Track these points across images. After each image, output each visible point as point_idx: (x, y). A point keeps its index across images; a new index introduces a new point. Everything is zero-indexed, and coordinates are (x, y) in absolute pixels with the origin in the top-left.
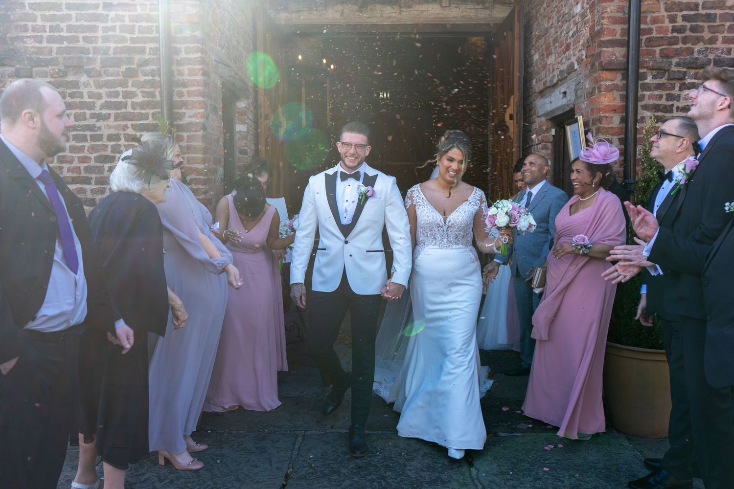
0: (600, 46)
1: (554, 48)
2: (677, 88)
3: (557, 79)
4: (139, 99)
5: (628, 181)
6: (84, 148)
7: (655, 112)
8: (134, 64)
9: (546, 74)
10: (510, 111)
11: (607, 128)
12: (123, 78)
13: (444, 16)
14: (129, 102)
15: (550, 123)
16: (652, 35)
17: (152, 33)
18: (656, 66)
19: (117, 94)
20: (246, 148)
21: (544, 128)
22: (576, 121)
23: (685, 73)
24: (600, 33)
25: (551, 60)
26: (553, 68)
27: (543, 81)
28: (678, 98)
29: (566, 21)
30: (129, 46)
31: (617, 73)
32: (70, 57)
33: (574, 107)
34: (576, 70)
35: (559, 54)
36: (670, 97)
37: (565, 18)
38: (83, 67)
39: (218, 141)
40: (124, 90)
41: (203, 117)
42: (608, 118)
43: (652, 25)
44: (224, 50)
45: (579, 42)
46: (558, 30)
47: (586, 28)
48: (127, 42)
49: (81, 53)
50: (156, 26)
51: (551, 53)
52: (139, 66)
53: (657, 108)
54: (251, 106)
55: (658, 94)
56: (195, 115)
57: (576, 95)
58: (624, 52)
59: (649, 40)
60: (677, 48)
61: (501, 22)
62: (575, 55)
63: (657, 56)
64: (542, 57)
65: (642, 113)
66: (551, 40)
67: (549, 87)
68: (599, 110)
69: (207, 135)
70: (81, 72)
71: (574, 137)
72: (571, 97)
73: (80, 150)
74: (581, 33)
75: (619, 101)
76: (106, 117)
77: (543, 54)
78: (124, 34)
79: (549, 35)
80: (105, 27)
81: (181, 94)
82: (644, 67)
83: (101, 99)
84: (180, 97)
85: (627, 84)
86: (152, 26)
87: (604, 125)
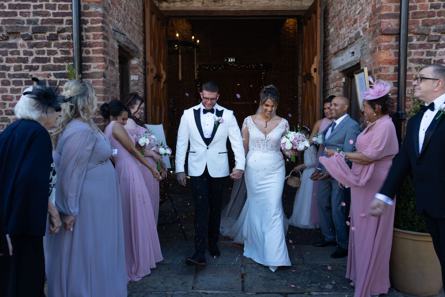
0: (380, 18)
1: (345, 23)
2: (434, 47)
3: (347, 44)
4: (59, 55)
5: (400, 112)
6: (21, 90)
7: (418, 64)
8: (55, 31)
9: (339, 41)
10: (314, 66)
11: (385, 75)
12: (48, 41)
13: (270, 5)
14: (52, 57)
15: (341, 74)
16: (416, 10)
17: (68, 10)
18: (419, 32)
19: (43, 52)
20: (138, 91)
21: (338, 77)
22: (363, 71)
23: (440, 37)
24: (380, 9)
25: (343, 31)
26: (344, 36)
27: (337, 46)
28: (434, 54)
29: (354, 4)
30: (52, 19)
31: (392, 37)
32: (11, 26)
33: (360, 62)
34: (361, 36)
35: (349, 26)
36: (429, 54)
37: (353, 2)
38: (20, 33)
39: (115, 85)
40: (49, 49)
41: (104, 68)
42: (386, 68)
43: (417, 3)
44: (120, 23)
45: (364, 17)
46: (348, 11)
47: (369, 7)
48: (50, 16)
49: (18, 24)
50: (71, 4)
51: (343, 27)
52: (59, 32)
53: (420, 61)
54: (142, 63)
55: (421, 51)
56: (98, 67)
57: (362, 53)
58: (397, 22)
59: (415, 14)
60: (434, 20)
61: (308, 9)
62: (360, 26)
63: (420, 25)
64: (336, 30)
65: (410, 65)
66: (343, 17)
67: (341, 50)
68: (380, 63)
69: (106, 81)
70: (19, 37)
71: (361, 82)
72: (358, 55)
73: (18, 91)
74: (365, 10)
75: (394, 56)
76: (36, 68)
77: (337, 28)
78: (48, 10)
79: (341, 15)
80: (35, 5)
81: (88, 52)
82: (411, 33)
83: (32, 55)
84: (87, 55)
85: (400, 44)
86: (68, 5)
87: (383, 73)
